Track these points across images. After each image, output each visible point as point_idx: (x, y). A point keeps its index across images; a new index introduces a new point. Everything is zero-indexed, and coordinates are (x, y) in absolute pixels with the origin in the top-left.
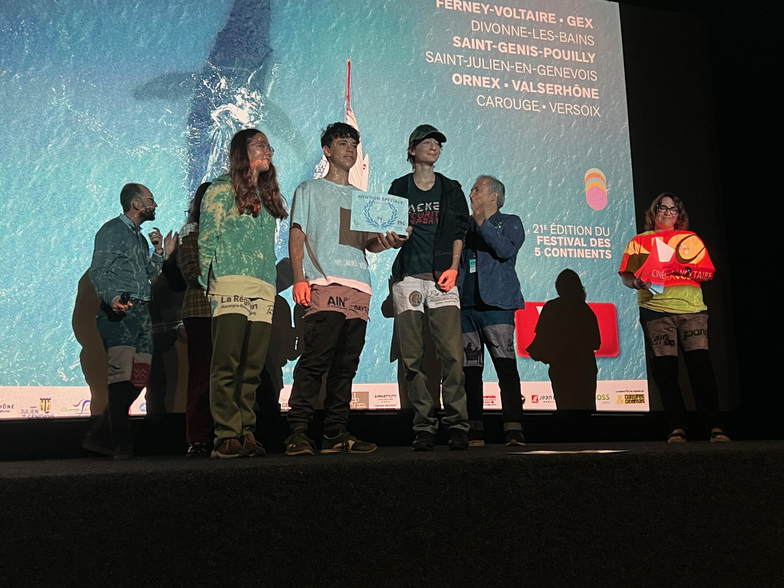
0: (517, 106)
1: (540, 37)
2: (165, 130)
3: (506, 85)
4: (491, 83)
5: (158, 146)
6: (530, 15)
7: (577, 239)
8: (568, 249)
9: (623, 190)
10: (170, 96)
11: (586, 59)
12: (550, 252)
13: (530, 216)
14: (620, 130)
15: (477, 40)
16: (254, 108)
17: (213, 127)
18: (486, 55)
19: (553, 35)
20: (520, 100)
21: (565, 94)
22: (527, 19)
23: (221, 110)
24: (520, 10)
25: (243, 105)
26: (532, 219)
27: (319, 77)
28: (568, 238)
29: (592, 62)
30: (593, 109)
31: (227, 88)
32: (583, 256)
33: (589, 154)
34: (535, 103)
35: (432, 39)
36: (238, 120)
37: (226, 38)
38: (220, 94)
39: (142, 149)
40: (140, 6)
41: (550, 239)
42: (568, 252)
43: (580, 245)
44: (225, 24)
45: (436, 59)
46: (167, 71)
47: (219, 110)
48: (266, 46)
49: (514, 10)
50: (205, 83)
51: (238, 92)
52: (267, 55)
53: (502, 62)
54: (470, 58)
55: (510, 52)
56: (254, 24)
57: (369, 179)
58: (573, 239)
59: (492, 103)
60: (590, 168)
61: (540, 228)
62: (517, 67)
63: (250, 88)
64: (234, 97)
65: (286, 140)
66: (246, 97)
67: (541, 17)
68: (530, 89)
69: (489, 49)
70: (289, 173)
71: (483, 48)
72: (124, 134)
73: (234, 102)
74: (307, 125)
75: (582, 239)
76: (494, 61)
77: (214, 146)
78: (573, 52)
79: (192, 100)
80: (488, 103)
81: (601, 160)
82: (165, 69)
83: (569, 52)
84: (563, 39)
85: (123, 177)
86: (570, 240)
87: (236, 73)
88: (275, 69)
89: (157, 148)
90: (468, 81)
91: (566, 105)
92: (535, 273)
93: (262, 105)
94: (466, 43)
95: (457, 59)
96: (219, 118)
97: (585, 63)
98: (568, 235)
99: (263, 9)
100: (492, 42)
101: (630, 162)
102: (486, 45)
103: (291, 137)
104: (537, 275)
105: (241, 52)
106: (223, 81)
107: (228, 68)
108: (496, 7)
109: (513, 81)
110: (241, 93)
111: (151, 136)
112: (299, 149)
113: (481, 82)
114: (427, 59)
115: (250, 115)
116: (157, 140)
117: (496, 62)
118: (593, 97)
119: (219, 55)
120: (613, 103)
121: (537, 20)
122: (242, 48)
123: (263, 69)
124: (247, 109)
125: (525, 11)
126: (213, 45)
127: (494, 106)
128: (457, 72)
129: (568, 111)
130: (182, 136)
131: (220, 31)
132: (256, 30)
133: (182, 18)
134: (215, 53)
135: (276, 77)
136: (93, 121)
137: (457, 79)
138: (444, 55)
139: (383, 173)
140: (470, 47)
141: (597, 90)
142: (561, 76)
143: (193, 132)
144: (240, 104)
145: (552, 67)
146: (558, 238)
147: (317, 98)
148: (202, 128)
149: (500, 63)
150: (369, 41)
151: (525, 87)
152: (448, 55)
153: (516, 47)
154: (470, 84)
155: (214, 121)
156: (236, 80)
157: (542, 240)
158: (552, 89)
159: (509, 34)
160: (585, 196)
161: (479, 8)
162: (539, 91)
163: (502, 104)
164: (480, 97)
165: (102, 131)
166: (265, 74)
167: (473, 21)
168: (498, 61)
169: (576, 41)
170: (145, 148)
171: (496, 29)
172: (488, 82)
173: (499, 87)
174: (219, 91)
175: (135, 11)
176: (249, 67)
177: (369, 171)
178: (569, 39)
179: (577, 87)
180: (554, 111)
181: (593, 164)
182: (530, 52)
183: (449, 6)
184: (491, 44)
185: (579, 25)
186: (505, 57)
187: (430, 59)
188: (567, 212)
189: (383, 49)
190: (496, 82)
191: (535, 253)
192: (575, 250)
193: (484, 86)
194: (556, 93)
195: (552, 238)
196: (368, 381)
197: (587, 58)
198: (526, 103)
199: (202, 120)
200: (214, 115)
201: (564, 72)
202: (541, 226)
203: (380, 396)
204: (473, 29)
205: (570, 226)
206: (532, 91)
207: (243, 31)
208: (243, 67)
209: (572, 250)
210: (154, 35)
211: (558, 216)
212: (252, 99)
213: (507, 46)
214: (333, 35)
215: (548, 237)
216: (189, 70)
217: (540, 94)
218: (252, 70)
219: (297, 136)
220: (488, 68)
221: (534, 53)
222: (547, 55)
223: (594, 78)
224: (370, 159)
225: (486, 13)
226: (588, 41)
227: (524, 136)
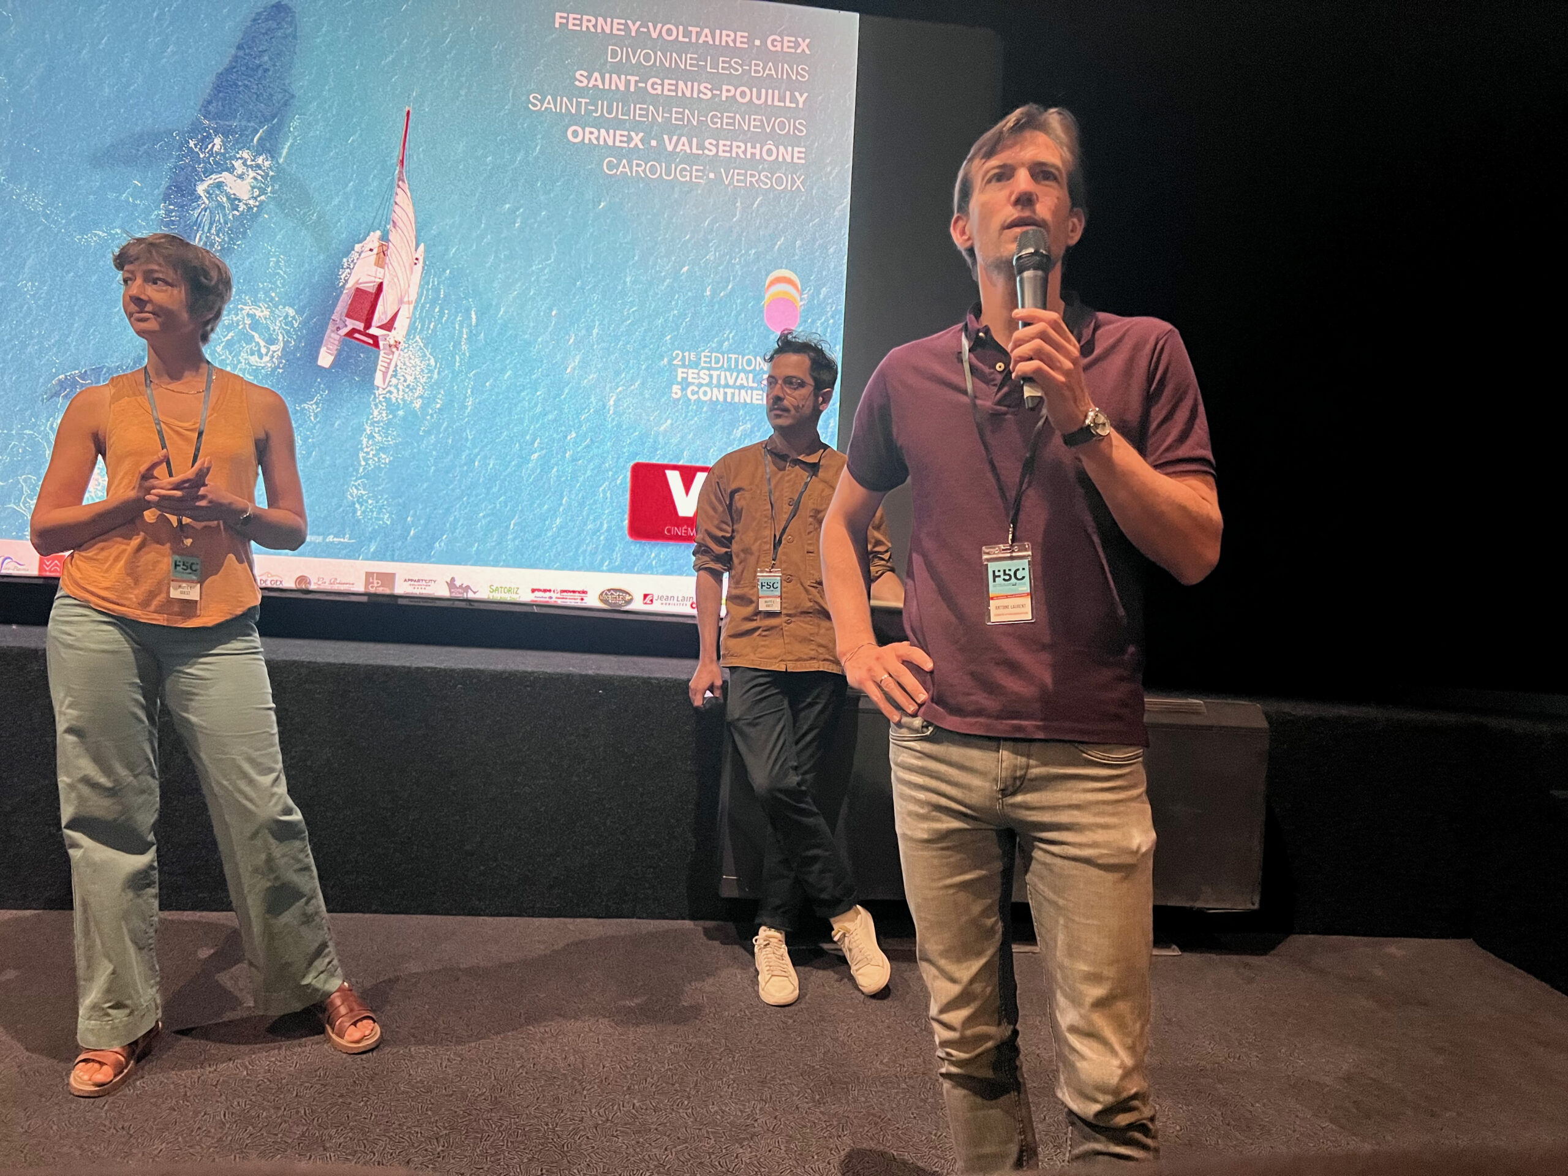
0: (668, 174)
1: (718, 69)
2: (130, 209)
3: (654, 143)
4: (630, 139)
5: (119, 231)
6: (706, 36)
7: (742, 375)
8: (726, 390)
9: (828, 304)
10: (141, 164)
11: (791, 102)
12: (697, 393)
13: (671, 339)
14: (834, 211)
15: (614, 76)
16: (259, 178)
17: (199, 205)
18: (625, 98)
19: (741, 66)
20: (673, 166)
21: (749, 156)
22: (701, 41)
23: (211, 182)
24: (690, 28)
25: (243, 174)
26: (672, 344)
27: (361, 135)
28: (728, 374)
29: (801, 105)
30: (792, 178)
31: (222, 151)
32: (748, 401)
33: (777, 247)
34: (697, 170)
35: (542, 75)
36: (234, 194)
37: (227, 81)
38: (211, 158)
39: (95, 235)
40: (109, 39)
41: (698, 374)
42: (725, 393)
43: (746, 384)
44: (227, 61)
45: (545, 105)
46: (139, 128)
47: (209, 182)
48: (285, 91)
49: (681, 28)
50: (192, 144)
51: (238, 156)
52: (285, 104)
53: (651, 108)
54: (600, 102)
55: (666, 92)
56: (271, 59)
57: (422, 278)
58: (735, 374)
59: (627, 170)
60: (776, 268)
61: (684, 357)
62: (674, 115)
63: (257, 151)
64: (231, 163)
65: (303, 223)
66: (249, 163)
67: (724, 38)
68: (691, 149)
69: (632, 89)
70: (302, 270)
71: (622, 88)
72: (73, 215)
73: (231, 170)
74: (336, 201)
75: (751, 376)
76: (638, 106)
77: (198, 231)
78: (770, 91)
79: (171, 169)
80: (621, 169)
81: (796, 258)
82: (136, 125)
83: (763, 91)
84: (756, 71)
85: (68, 272)
86: (731, 375)
87: (237, 130)
88: (295, 123)
89: (117, 233)
90: (593, 137)
91: (749, 172)
92: (669, 421)
93: (271, 173)
94: (596, 80)
95: (579, 104)
96: (208, 193)
97: (790, 107)
98: (729, 369)
99: (286, 37)
100: (637, 78)
101: (845, 261)
102: (628, 82)
103: (311, 219)
104: (672, 424)
105: (248, 100)
106: (217, 141)
107: (227, 123)
108: (650, 24)
109: (666, 137)
110: (241, 158)
111: (111, 216)
112: (320, 235)
113: (614, 138)
114: (530, 106)
115: (253, 188)
116: (118, 223)
117: (640, 109)
118: (796, 160)
119: (214, 105)
120: (829, 170)
121: (717, 43)
122: (250, 94)
123: (277, 123)
124: (249, 180)
125: (699, 29)
126: (208, 91)
127: (629, 174)
128: (576, 124)
129: (750, 181)
130: (153, 217)
131: (220, 71)
132: (272, 69)
133: (166, 54)
134: (210, 102)
135: (296, 134)
136: (33, 197)
137: (575, 134)
138: (559, 98)
139: (444, 271)
140: (601, 87)
141: (803, 150)
142: (746, 128)
143: (168, 212)
144: (240, 172)
145: (732, 115)
146: (712, 372)
147: (354, 164)
148: (182, 207)
149: (647, 110)
150: (443, 80)
151: (683, 145)
152: (565, 99)
153: (676, 85)
154: (595, 142)
155: (200, 197)
156: (237, 139)
157: (685, 375)
158: (728, 149)
159: (667, 65)
160: (762, 312)
161: (622, 27)
162: (706, 152)
163: (644, 171)
164: (610, 161)
165: (44, 210)
166: (279, 131)
167: (610, 47)
168: (645, 106)
169: (777, 75)
170: (101, 233)
171: (647, 58)
172: (625, 139)
173: (641, 146)
174: (211, 155)
175: (101, 47)
176: (257, 121)
177: (423, 267)
178: (767, 72)
179: (770, 145)
180: (727, 183)
181: (782, 263)
182: (699, 92)
183: (574, 25)
184: (636, 82)
185: (785, 49)
186: (655, 100)
187: (535, 105)
188: (731, 336)
189: (463, 92)
190: (637, 139)
191: (671, 392)
192: (737, 391)
193: (618, 144)
194: (734, 155)
195: (702, 372)
196: (396, 558)
197: (793, 99)
198: (684, 169)
199: (183, 195)
200: (201, 189)
201: (752, 124)
202: (687, 354)
203: (412, 580)
204: (609, 60)
205: (733, 356)
206: (694, 151)
207: (252, 69)
208: (249, 121)
209: (733, 390)
210: (124, 80)
211: (716, 340)
212: (259, 167)
213: (662, 85)
214: (388, 73)
215: (696, 371)
216: (170, 127)
217: (708, 156)
218: (261, 126)
219: (319, 218)
220: (627, 118)
221: (705, 94)
222: (727, 97)
223: (802, 131)
224: (426, 251)
225: (633, 34)
226: (798, 73)
227: (674, 220)
